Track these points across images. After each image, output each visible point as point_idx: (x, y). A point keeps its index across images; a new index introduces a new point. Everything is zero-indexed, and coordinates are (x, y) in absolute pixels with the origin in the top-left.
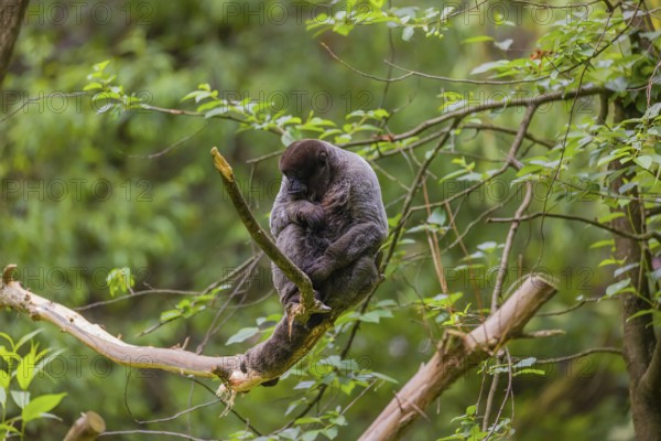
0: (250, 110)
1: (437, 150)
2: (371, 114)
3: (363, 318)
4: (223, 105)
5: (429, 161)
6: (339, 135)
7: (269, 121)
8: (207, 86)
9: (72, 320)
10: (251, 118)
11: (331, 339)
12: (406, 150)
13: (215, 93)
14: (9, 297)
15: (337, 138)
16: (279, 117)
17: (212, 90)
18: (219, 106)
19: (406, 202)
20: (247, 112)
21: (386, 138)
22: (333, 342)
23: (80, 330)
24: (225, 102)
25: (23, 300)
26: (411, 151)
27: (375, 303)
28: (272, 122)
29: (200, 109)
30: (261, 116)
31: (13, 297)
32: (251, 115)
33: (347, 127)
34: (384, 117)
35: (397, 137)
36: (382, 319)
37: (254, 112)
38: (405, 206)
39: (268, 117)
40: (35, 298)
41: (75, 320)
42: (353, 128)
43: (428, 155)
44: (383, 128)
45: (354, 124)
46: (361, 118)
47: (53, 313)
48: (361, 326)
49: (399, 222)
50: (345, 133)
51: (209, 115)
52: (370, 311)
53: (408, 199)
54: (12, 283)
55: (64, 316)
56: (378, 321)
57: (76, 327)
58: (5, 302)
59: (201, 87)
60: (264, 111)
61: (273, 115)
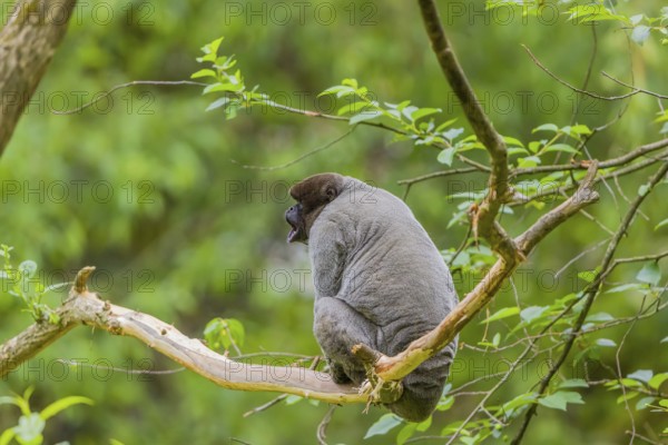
0: (409, 117)
1: (653, 184)
2: (567, 130)
3: (541, 401)
4: (373, 108)
5: (642, 199)
6: (523, 155)
7: (433, 131)
8: (354, 82)
9: (164, 333)
10: (408, 127)
11: (498, 426)
12: (610, 179)
13: (363, 91)
14: (82, 308)
15: (519, 160)
16: (446, 129)
17: (359, 87)
18: (366, 109)
19: (609, 250)
20: (403, 117)
21: (585, 164)
22: (500, 430)
23: (174, 345)
24: (376, 104)
25: (100, 311)
26: (616, 180)
27: (561, 381)
28: (436, 133)
29: (342, 111)
30: (423, 125)
31: (87, 308)
32: (409, 122)
33: (533, 146)
34: (583, 136)
35: (601, 164)
36: (569, 405)
37: (413, 120)
38: (606, 255)
39: (431, 126)
40: (115, 309)
41: (168, 332)
42: (541, 147)
43: (643, 190)
44: (581, 150)
45: (544, 142)
46: (554, 134)
47: (139, 324)
48: (538, 410)
49: (598, 276)
50: (532, 154)
51: (354, 120)
52: (552, 393)
53: (612, 245)
54: (87, 293)
55: (154, 327)
56: (564, 408)
57: (169, 341)
58: (76, 316)
59: (346, 81)
60: (426, 119)
61: (437, 125)
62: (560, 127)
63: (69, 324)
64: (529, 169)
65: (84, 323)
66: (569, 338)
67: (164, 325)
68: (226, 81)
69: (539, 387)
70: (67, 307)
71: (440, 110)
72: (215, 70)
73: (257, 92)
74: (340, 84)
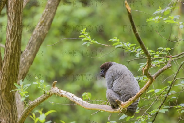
0: (129, 46)
2: (165, 49)
3: (159, 111)
4: (121, 44)
5: (182, 65)
6: (155, 55)
7: (134, 49)
8: (116, 38)
9: (73, 96)
10: (129, 48)
11: (149, 117)
12: (175, 60)
14: (54, 91)
15: (154, 56)
16: (137, 49)
17: (117, 39)
18: (119, 44)
19: (175, 76)
20: (127, 46)
21: (169, 57)
22: (150, 118)
24: (121, 43)
25: (58, 92)
27: (164, 106)
28: (135, 50)
29: (114, 45)
30: (132, 48)
31: (55, 91)
32: (129, 47)
33: (157, 52)
34: (169, 50)
35: (173, 57)
36: (166, 112)
37: (130, 47)
38: (174, 78)
39: (134, 48)
40: (62, 91)
42: (159, 53)
43: (182, 63)
44: (168, 53)
45: (160, 52)
46: (162, 50)
47: (67, 94)
48: (159, 113)
49: (172, 82)
50: (157, 54)
51: (116, 47)
52: (161, 109)
53: (175, 75)
54: (55, 87)
55: (70, 95)
56: (164, 112)
57: (74, 98)
58: (53, 93)
59: (114, 38)
60: (133, 46)
61: (135, 48)
62: (163, 48)
63: (51, 94)
64: (156, 58)
65: (55, 94)
66: (165, 96)
67: (73, 95)
68: (87, 38)
69: (159, 108)
70: (51, 91)
71: (136, 44)
72: (84, 35)
73: (94, 40)
74: (113, 38)
